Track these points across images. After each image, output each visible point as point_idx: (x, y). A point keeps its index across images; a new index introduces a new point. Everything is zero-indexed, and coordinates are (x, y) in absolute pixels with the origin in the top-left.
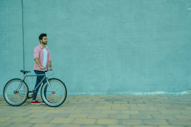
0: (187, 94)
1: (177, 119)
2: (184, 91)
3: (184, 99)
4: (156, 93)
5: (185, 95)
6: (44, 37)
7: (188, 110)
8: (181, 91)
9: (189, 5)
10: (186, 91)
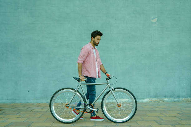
0: (149, 101)
1: (139, 125)
2: (146, 98)
3: (146, 106)
4: (121, 100)
5: (147, 102)
6: (98, 37)
7: (149, 116)
8: (143, 99)
9: (152, 17)
10: (148, 98)
